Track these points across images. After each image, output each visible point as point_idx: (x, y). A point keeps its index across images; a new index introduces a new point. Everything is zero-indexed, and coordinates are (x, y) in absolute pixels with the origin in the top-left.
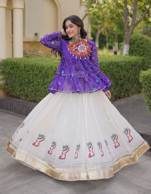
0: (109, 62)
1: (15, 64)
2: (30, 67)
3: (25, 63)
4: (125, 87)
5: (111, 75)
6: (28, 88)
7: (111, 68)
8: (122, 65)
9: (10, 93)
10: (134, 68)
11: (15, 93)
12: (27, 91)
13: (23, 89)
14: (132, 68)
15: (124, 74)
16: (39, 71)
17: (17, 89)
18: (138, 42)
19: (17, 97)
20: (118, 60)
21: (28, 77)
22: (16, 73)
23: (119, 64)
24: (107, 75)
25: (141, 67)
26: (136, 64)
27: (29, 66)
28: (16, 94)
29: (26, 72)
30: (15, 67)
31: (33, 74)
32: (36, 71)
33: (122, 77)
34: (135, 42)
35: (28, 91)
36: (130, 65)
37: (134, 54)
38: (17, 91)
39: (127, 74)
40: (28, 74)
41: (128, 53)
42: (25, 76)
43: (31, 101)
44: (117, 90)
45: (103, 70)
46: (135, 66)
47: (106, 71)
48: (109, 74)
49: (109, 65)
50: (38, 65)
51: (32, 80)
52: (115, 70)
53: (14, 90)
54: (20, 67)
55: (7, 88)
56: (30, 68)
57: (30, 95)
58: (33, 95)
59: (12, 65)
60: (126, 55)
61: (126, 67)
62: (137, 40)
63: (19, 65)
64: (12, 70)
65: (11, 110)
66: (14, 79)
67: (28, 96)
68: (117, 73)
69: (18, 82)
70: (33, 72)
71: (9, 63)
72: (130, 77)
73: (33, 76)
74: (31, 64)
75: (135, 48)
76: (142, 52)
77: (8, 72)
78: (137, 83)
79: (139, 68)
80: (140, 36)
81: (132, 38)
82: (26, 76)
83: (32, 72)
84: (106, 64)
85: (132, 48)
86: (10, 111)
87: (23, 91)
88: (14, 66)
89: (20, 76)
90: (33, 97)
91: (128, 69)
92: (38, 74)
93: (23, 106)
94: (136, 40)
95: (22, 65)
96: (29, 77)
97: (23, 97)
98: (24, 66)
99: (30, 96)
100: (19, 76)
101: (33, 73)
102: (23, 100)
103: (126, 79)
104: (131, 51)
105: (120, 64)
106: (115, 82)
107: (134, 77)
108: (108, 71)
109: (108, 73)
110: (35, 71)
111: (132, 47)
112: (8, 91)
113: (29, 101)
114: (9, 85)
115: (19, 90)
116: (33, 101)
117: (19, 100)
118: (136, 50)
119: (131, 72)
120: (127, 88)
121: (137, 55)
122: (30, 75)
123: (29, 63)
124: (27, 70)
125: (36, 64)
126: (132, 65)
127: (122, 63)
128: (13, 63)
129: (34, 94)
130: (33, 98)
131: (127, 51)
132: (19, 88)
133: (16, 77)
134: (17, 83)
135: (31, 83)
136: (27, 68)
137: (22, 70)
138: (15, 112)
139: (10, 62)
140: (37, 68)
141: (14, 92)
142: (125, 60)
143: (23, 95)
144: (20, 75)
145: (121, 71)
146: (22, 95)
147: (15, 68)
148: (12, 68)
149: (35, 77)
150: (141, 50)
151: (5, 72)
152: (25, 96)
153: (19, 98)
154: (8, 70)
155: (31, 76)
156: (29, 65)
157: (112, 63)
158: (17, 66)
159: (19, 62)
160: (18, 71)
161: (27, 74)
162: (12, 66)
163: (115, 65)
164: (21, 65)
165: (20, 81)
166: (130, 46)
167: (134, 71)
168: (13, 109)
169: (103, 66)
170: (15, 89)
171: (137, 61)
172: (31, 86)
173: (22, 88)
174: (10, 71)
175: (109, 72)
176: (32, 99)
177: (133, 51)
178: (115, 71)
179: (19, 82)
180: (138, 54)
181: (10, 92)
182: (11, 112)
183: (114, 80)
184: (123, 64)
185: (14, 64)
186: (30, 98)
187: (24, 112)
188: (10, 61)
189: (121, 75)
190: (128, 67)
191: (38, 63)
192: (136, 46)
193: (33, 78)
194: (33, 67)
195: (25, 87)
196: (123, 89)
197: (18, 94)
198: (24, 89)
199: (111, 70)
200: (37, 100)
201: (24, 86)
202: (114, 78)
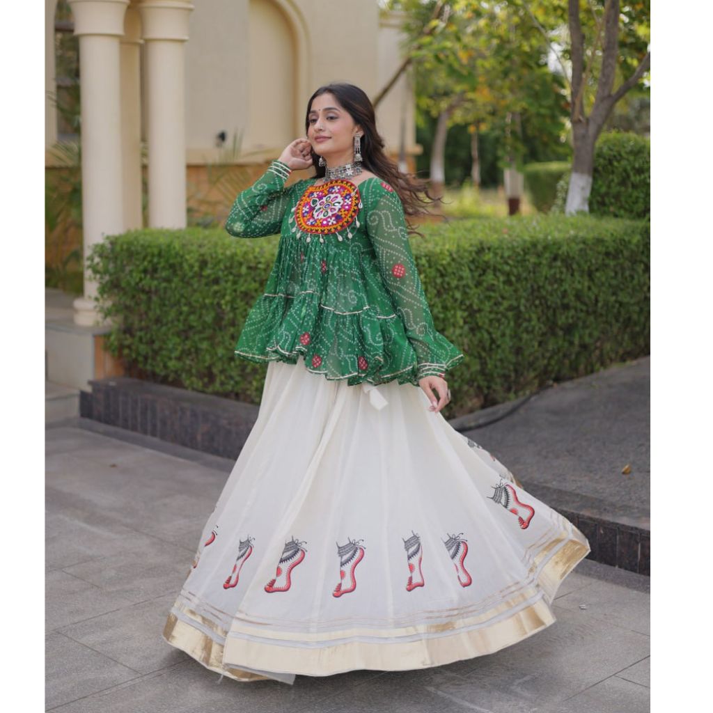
0: (525, 241)
1: (163, 253)
2: (222, 266)
3: (203, 251)
4: (581, 337)
5: (530, 290)
6: (213, 346)
7: (531, 267)
8: (571, 254)
9: (140, 366)
10: (612, 263)
11: (161, 365)
12: (208, 357)
13: (193, 350)
14: (606, 266)
15: (579, 287)
16: (257, 279)
17: (171, 351)
18: (624, 163)
19: (170, 379)
20: (557, 235)
21: (215, 301)
22: (165, 288)
23: (560, 252)
24: (516, 291)
25: (638, 259)
26: (621, 247)
27: (220, 261)
28: (165, 367)
29: (207, 284)
30: (162, 265)
31: (235, 291)
32: (249, 279)
33: (571, 299)
34: (615, 164)
35: (212, 358)
36: (599, 253)
37: (612, 209)
38: (170, 359)
39: (589, 288)
40: (216, 292)
41: (586, 208)
42: (204, 299)
43: (226, 395)
44: (550, 347)
45: (503, 273)
46: (615, 257)
47: (513, 279)
48: (525, 291)
49: (525, 254)
50: (255, 258)
51: (231, 315)
52: (545, 271)
53: (156, 352)
54: (181, 264)
55: (129, 347)
56: (223, 271)
57: (222, 371)
58: (235, 373)
59: (149, 258)
60: (580, 212)
61: (586, 262)
62: (620, 155)
63: (179, 259)
64: (148, 276)
65: (149, 428)
66: (158, 312)
67: (211, 378)
68: (551, 284)
69: (172, 322)
70: (235, 283)
71: (139, 249)
72: (600, 299)
73: (233, 301)
74: (228, 253)
75: (615, 189)
76: (641, 200)
77: (133, 283)
78: (621, 320)
79: (630, 264)
80: (632, 143)
81: (601, 148)
82: (207, 301)
83: (229, 284)
84: (513, 249)
85: (601, 186)
86: (145, 432)
87: (194, 355)
88: (158, 263)
89: (183, 301)
90: (231, 378)
91: (593, 268)
92: (256, 290)
93: (194, 415)
94: (619, 157)
95: (192, 258)
96: (219, 305)
97: (194, 379)
98: (197, 261)
99: (223, 378)
100: (179, 302)
101: (234, 287)
102: (193, 389)
103: (584, 308)
104: (599, 199)
105: (565, 248)
106: (544, 318)
107: (613, 299)
108: (519, 278)
109: (519, 286)
110: (242, 280)
111: (600, 182)
112: (134, 355)
113: (217, 394)
114: (138, 334)
115: (176, 354)
116: (233, 396)
117: (178, 391)
118: (617, 197)
119: (603, 279)
120: (587, 340)
121: (622, 212)
122: (223, 296)
123: (220, 251)
124: (209, 276)
125: (246, 253)
126: (607, 254)
127: (573, 245)
128: (156, 251)
129: (236, 367)
130: (232, 382)
131: (584, 199)
132: (179, 344)
133: (167, 302)
134: (170, 325)
135: (225, 326)
136: (213, 269)
137: (193, 277)
138: (163, 437)
139: (142, 246)
140: (250, 268)
141: (159, 358)
142: (581, 234)
143: (194, 371)
144: (182, 296)
145: (566, 276)
146: (189, 372)
147: (164, 268)
148: (150, 268)
149: (243, 303)
150: (635, 194)
151: (123, 284)
152: (200, 376)
153: (177, 383)
154: (132, 275)
155: (228, 298)
156: (220, 257)
157: (534, 245)
158: (171, 261)
159: (177, 245)
160: (176, 280)
161: (210, 294)
162: (150, 262)
163: (547, 255)
164: (187, 257)
165: (182, 318)
166: (595, 179)
167: (612, 274)
168: (154, 426)
169: (502, 257)
170: (161, 349)
171: (626, 238)
172: (227, 338)
173: (189, 343)
174: (141, 280)
175: (524, 283)
176: (229, 388)
177: (607, 200)
178: (546, 278)
179: (178, 320)
180: (626, 210)
181: (141, 359)
182: (149, 438)
183: (543, 311)
184: (576, 248)
185: (160, 255)
186: (222, 384)
187: (199, 438)
188: (142, 242)
189: (565, 291)
190: (594, 261)
191: (253, 249)
192: (616, 180)
193: (234, 309)
194: (236, 264)
195: (202, 340)
196: (571, 343)
197: (173, 368)
198: (197, 350)
199: (530, 272)
200: (249, 392)
201: (197, 337)
202: (541, 304)
